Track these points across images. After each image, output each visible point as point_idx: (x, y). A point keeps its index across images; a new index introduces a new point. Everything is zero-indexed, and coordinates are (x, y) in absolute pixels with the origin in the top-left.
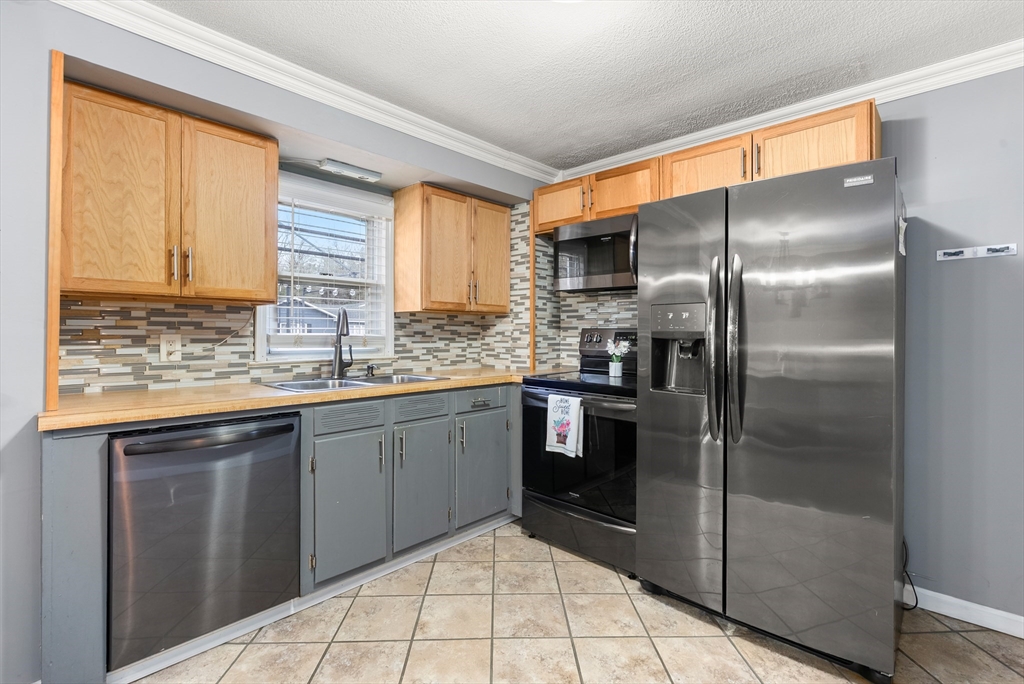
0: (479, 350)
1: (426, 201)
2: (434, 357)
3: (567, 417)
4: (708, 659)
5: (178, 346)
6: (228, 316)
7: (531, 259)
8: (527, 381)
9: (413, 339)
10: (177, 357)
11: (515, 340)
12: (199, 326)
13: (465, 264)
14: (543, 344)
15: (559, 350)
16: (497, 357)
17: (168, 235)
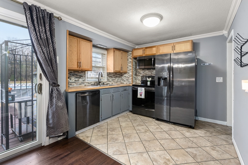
0: (120, 80)
1: (114, 51)
2: (113, 81)
3: (142, 91)
4: (168, 127)
5: (74, 79)
6: (81, 73)
7: (132, 62)
8: (133, 85)
9: (110, 78)
10: (74, 81)
11: (128, 78)
12: (77, 75)
13: (120, 63)
14: (134, 79)
15: (136, 80)
16: (124, 81)
17: (78, 59)
